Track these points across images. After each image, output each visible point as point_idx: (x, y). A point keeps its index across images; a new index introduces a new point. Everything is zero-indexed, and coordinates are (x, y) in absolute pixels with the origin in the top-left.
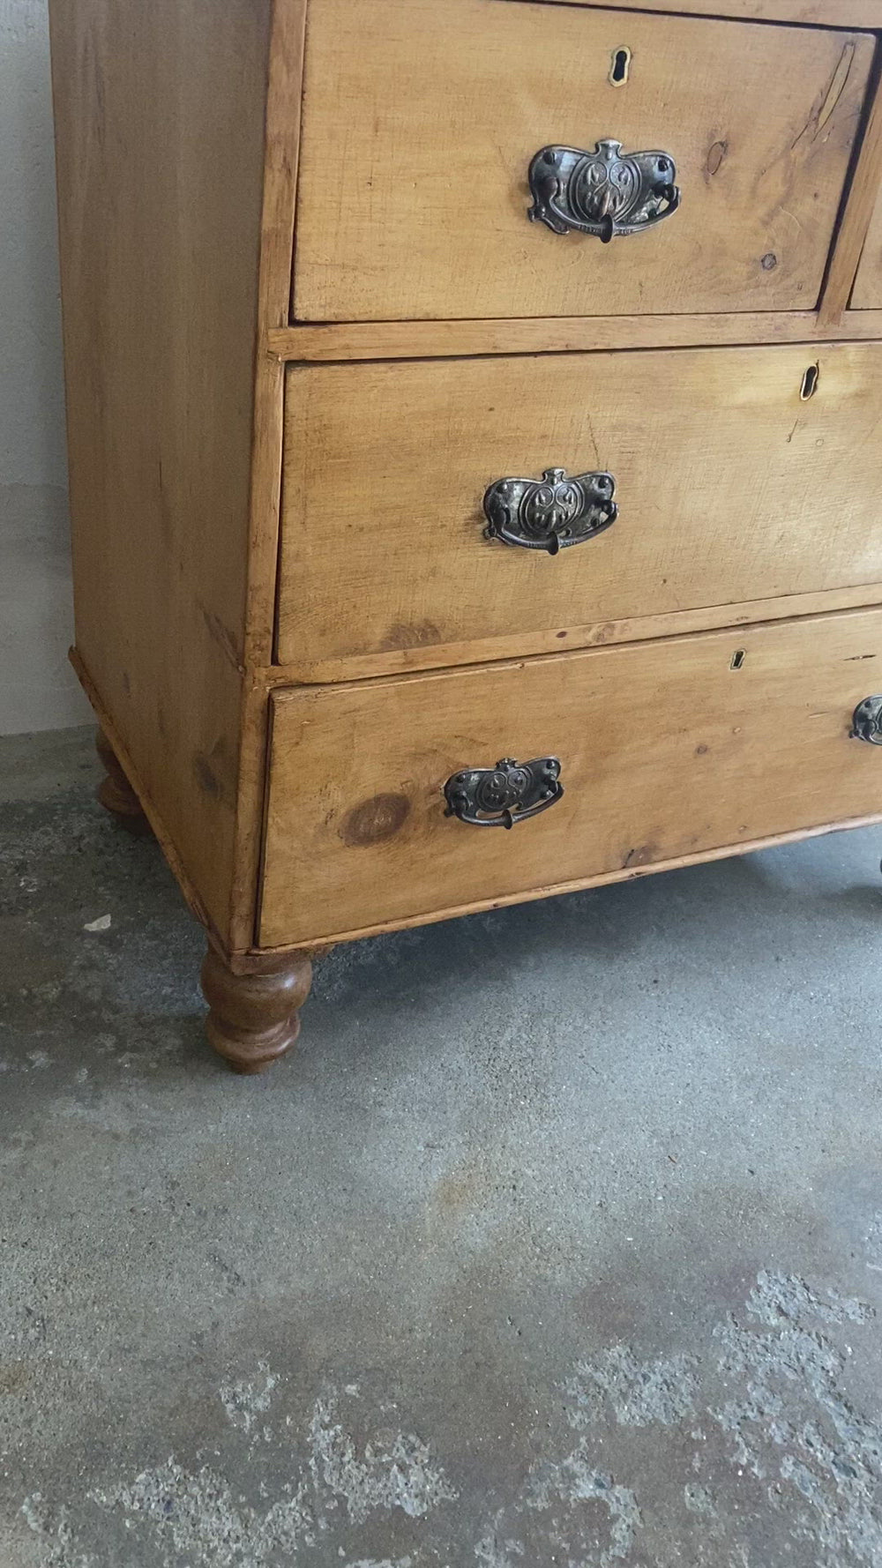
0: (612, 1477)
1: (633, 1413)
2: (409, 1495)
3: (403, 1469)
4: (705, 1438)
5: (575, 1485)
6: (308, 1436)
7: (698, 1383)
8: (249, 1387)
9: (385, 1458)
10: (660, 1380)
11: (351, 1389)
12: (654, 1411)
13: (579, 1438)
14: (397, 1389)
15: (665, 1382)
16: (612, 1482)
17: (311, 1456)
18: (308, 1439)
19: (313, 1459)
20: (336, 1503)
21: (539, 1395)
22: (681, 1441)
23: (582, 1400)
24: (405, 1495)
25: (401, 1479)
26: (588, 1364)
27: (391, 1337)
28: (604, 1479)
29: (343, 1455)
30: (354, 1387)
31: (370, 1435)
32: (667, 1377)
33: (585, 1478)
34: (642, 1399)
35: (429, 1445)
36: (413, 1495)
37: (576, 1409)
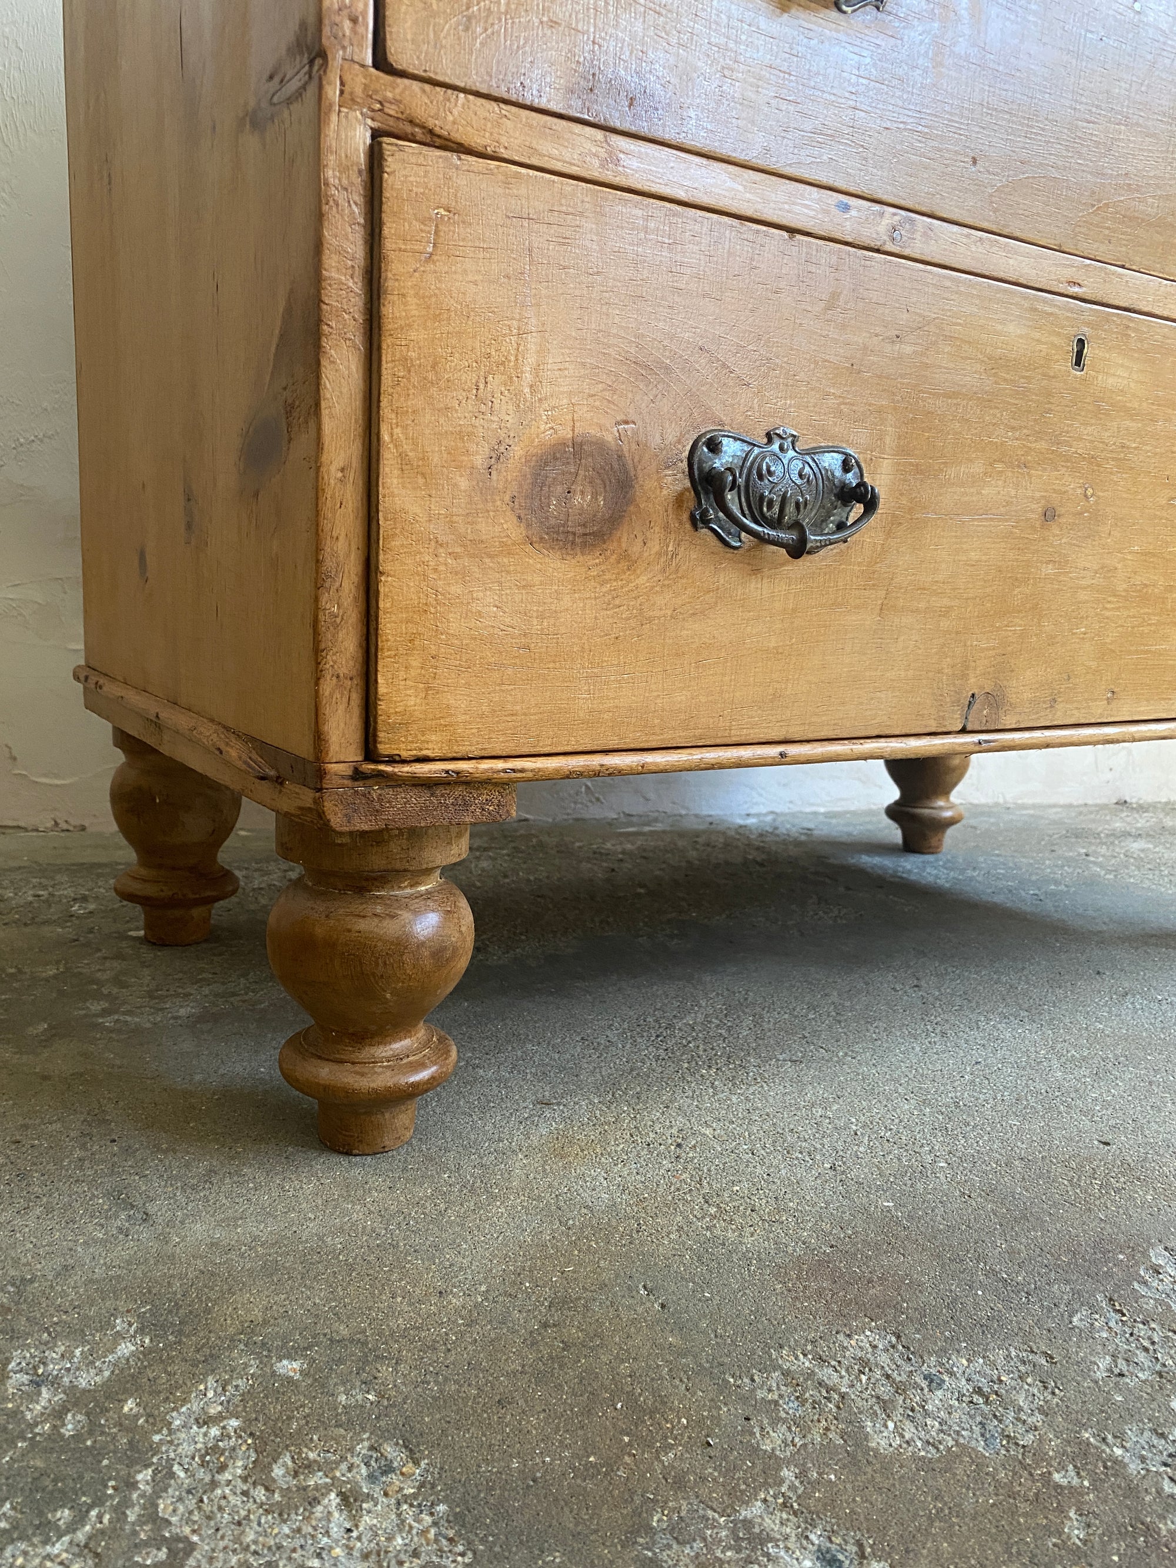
0: (860, 1545)
1: (907, 1436)
2: (349, 1549)
3: (350, 1500)
4: (1086, 1483)
5: (767, 1555)
6: (159, 1432)
7: (1053, 1393)
8: (78, 1352)
9: (317, 1479)
10: (966, 1387)
11: (290, 1367)
12: (958, 1433)
13: (779, 1469)
14: (385, 1371)
15: (979, 1391)
16: (862, 1556)
17: (147, 1466)
18: (156, 1438)
19: (150, 1471)
20: (162, 1554)
21: (694, 1394)
22: (1026, 1486)
23: (789, 1407)
24: (338, 1551)
25: (339, 1520)
26: (805, 1355)
27: (399, 1299)
28: (843, 1550)
29: (223, 1468)
30: (296, 1365)
31: (299, 1440)
32: (983, 1382)
33: (792, 1543)
34: (927, 1414)
35: (423, 1464)
36: (356, 1554)
37: (775, 1422)
